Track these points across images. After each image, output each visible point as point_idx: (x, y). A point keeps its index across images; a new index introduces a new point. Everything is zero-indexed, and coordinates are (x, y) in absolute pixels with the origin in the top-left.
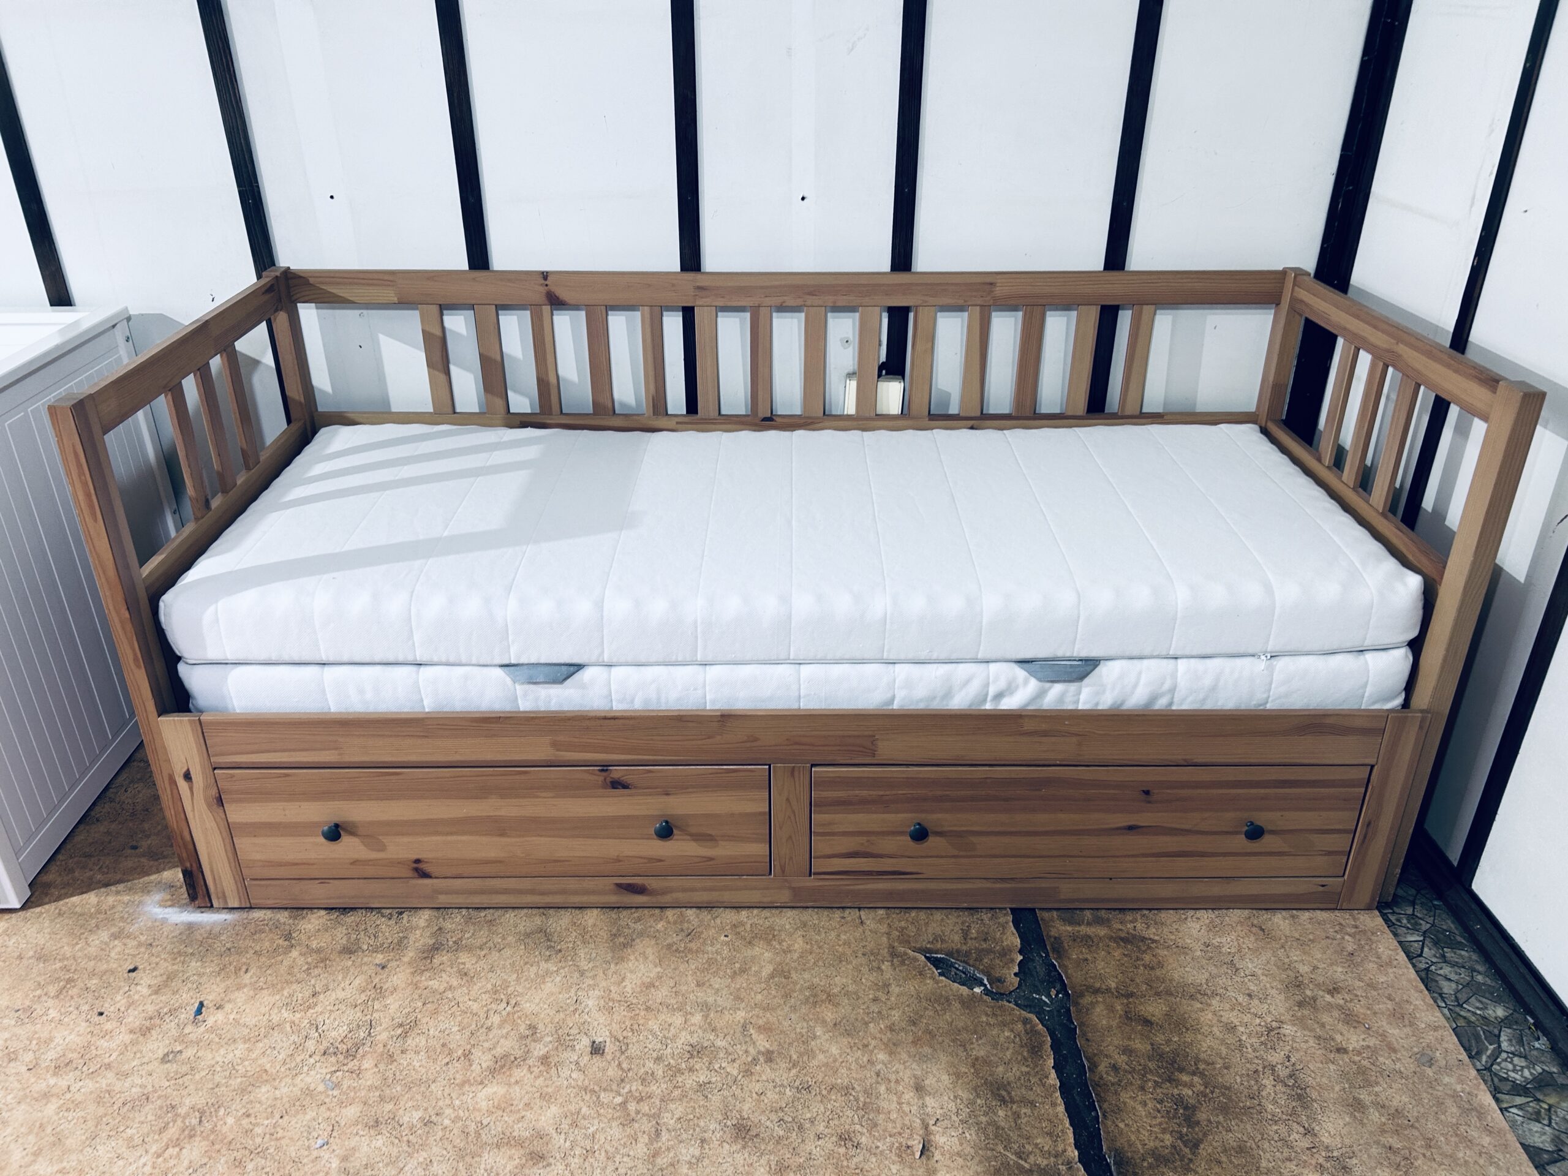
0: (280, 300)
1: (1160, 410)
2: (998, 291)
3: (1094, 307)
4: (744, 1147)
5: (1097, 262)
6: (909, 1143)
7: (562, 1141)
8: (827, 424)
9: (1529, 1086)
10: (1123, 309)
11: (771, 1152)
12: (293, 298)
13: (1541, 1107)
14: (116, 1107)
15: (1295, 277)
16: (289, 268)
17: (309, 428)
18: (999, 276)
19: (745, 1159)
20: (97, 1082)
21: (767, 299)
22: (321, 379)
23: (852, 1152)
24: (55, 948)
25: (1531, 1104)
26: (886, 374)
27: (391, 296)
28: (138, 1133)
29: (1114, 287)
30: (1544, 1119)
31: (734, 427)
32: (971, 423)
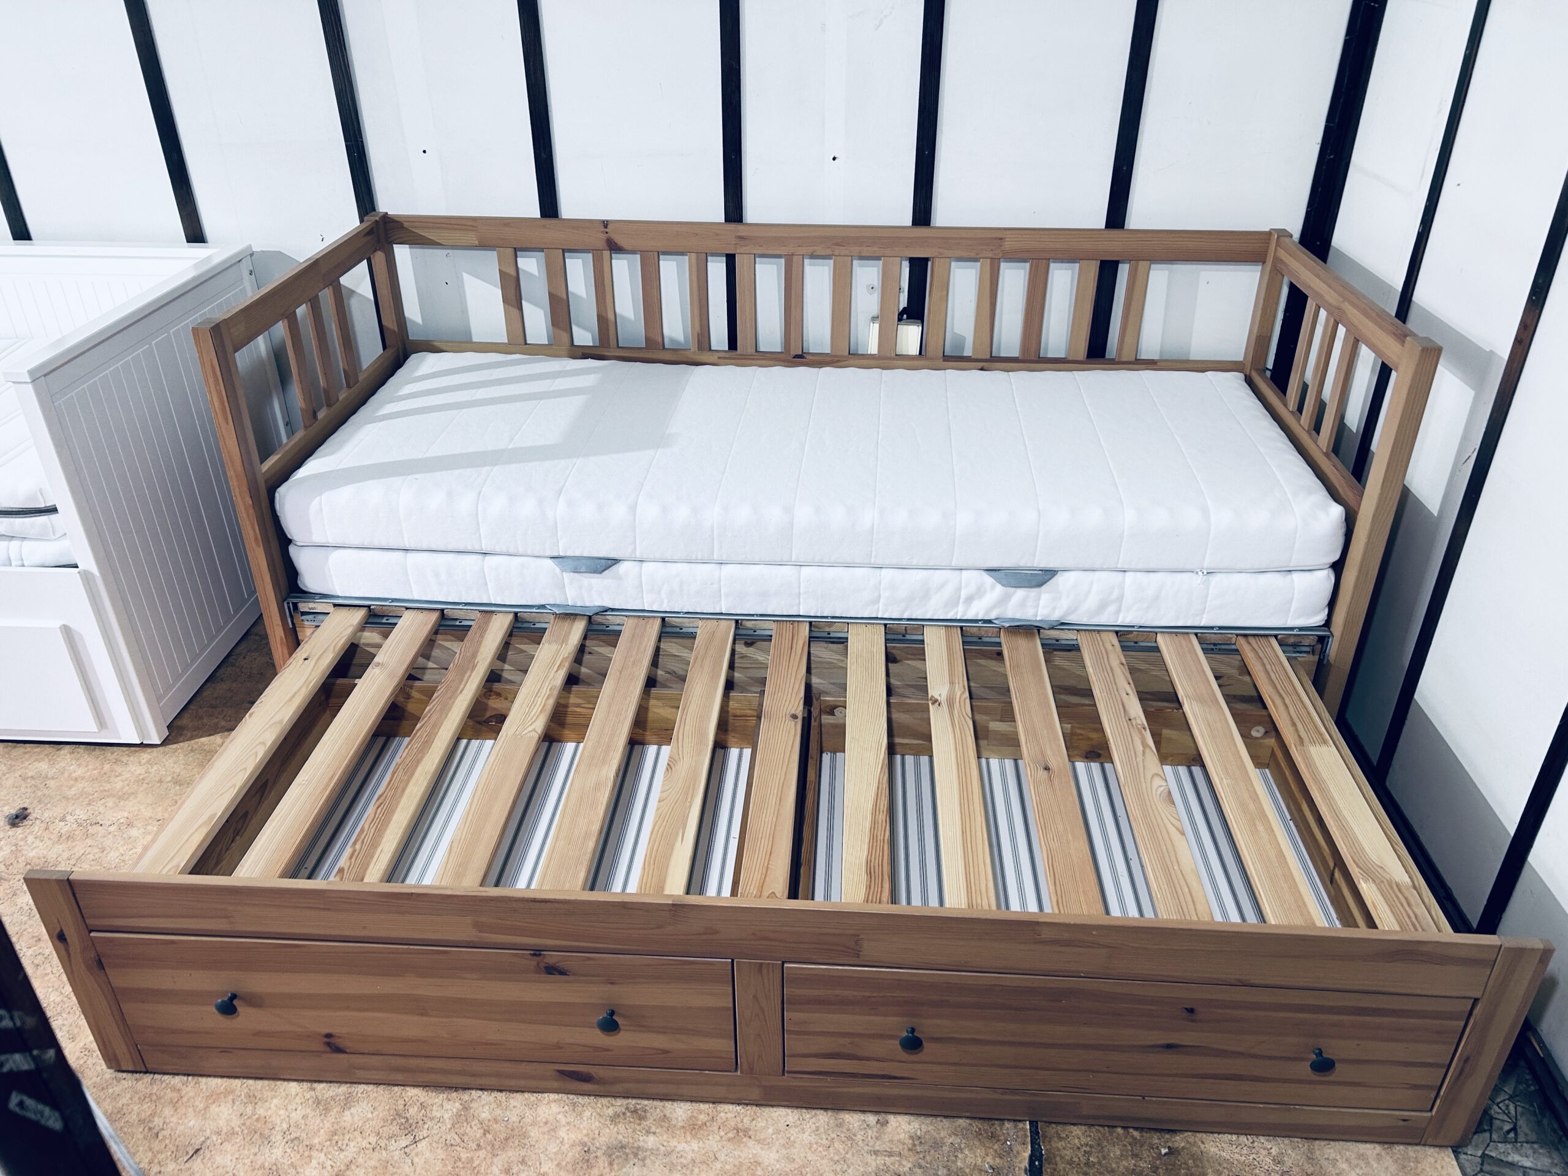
0: (379, 241)
1: (1156, 357)
2: (1008, 245)
3: (1094, 262)
5: (1097, 218)
8: (851, 362)
10: (1123, 263)
12: (390, 239)
15: (1278, 238)
16: (387, 213)
17: (401, 354)
18: (1008, 232)
21: (800, 248)
22: (412, 311)
26: (908, 318)
27: (473, 239)
29: (1113, 246)
31: (771, 362)
32: (981, 365)
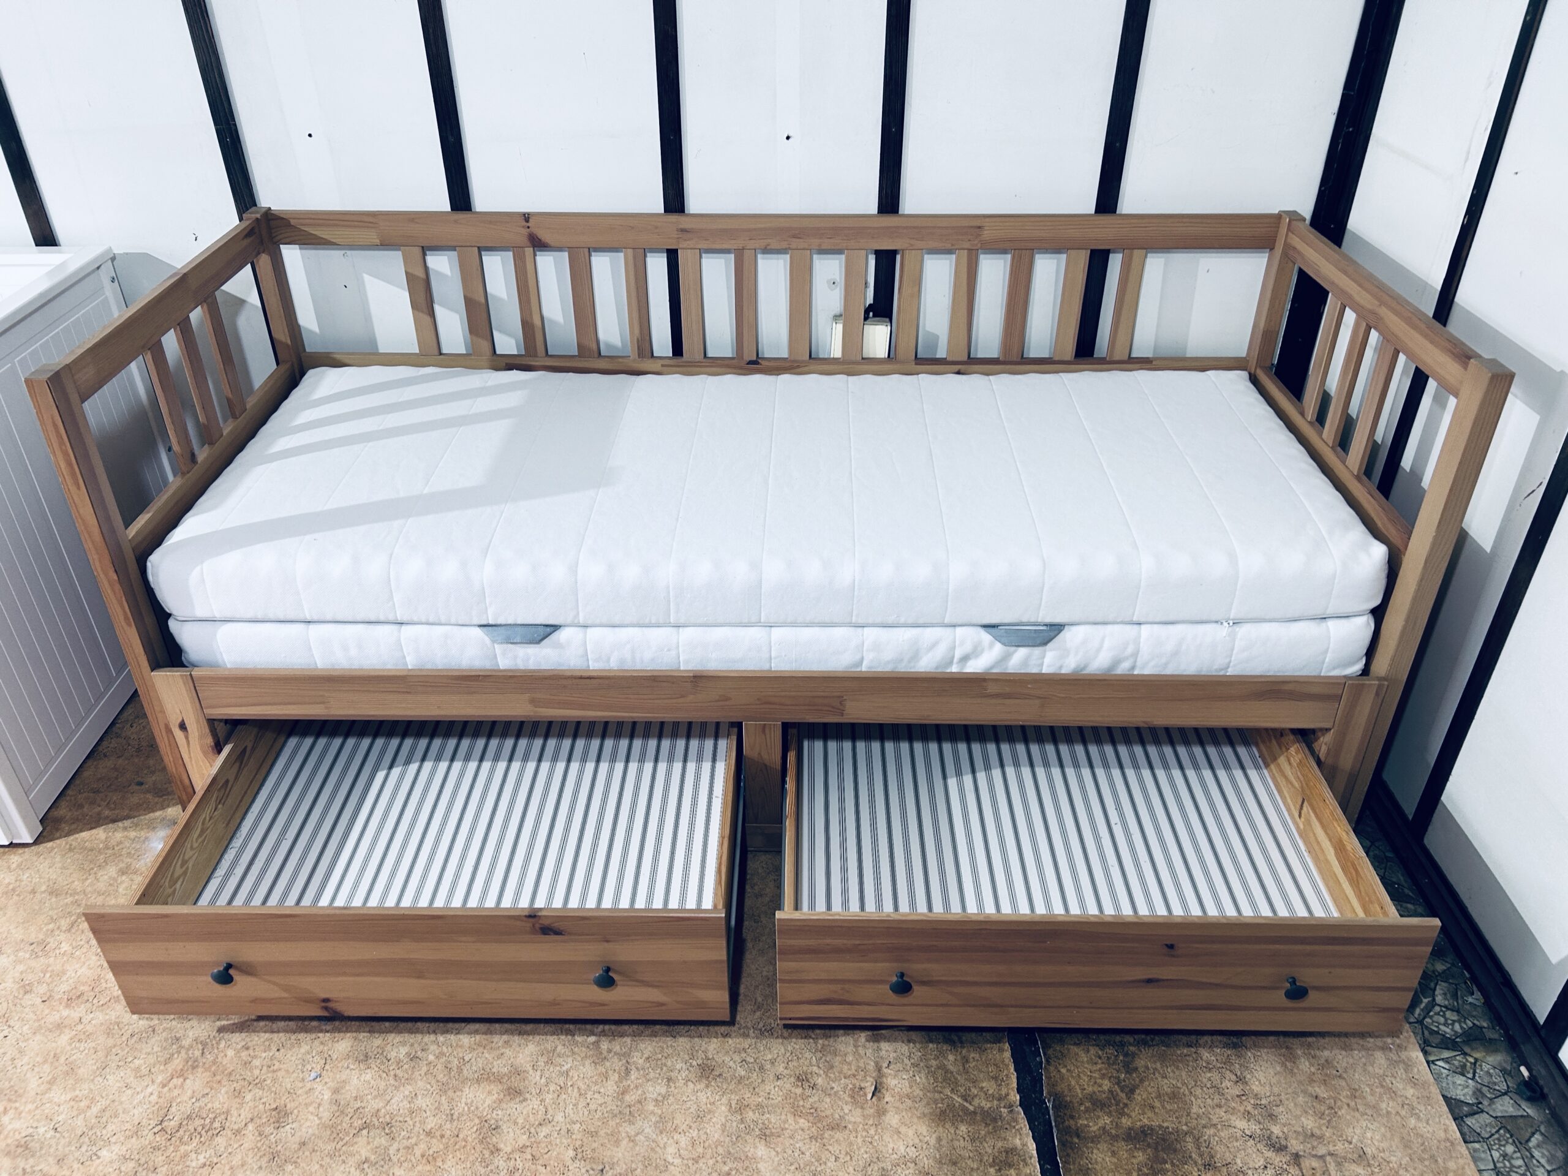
0: (262, 242)
1: (1150, 355)
2: (987, 234)
3: (1084, 251)
4: (707, 1086)
5: (1087, 203)
6: (863, 1085)
7: (538, 1078)
8: (812, 367)
9: (1458, 1040)
10: (1114, 252)
11: (732, 1092)
12: (275, 240)
13: (1467, 1060)
14: (124, 1038)
15: (1290, 221)
16: (270, 208)
17: (297, 371)
18: (987, 220)
19: (708, 1098)
20: (107, 1014)
21: (752, 241)
22: (307, 317)
23: (808, 1092)
24: (66, 882)
25: (1458, 1058)
26: (874, 316)
27: (373, 237)
28: (145, 1063)
29: (1105, 231)
30: (1468, 1072)
31: (723, 370)
32: (957, 368)
